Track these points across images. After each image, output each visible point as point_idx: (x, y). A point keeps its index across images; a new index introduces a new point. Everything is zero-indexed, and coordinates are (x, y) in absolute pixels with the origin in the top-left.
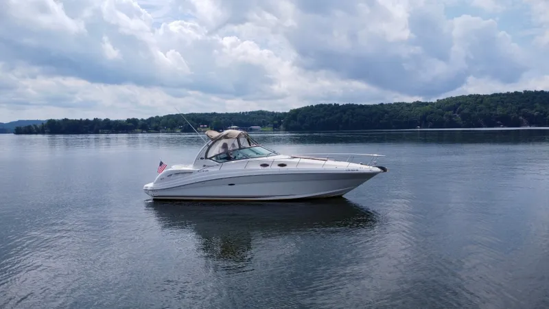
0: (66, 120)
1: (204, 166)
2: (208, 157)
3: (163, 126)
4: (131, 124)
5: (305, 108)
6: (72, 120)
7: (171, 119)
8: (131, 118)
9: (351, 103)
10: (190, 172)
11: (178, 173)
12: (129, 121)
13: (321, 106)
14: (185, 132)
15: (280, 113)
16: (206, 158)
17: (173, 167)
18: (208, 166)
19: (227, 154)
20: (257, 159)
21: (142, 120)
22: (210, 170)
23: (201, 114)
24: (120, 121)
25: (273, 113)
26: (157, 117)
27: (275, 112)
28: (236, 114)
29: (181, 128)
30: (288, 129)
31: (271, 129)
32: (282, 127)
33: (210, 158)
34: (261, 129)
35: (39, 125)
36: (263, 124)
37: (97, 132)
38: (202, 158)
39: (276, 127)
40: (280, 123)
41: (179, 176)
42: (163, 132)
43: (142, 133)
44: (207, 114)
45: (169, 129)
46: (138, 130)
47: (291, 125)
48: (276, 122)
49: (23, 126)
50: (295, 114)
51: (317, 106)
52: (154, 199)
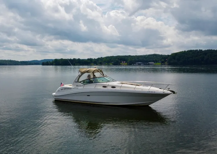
0: (62, 59)
1: (77, 86)
2: (79, 81)
3: (104, 62)
4: (89, 61)
5: (181, 52)
6: (64, 59)
7: (108, 59)
8: (89, 58)
9: (210, 49)
10: (70, 88)
11: (66, 88)
12: (88, 59)
13: (191, 51)
14: (114, 65)
15: (165, 55)
16: (78, 82)
17: (65, 85)
18: (79, 86)
19: (90, 80)
20: (101, 83)
21: (95, 59)
22: (79, 88)
23: (123, 56)
24: (84, 59)
25: (162, 55)
26: (102, 58)
27: (163, 55)
28: (141, 56)
29: (112, 63)
30: (169, 64)
31: (160, 64)
32: (166, 63)
33: (80, 82)
34: (155, 64)
35: (51, 62)
36: (156, 61)
37: (74, 65)
38: (76, 82)
39: (163, 63)
40: (165, 61)
41: (66, 90)
42: (104, 65)
43: (94, 65)
44: (126, 56)
45: (107, 64)
46: (93, 64)
47: (172, 62)
48: (163, 60)
49: (45, 62)
50: (175, 55)
51: (188, 51)
52: (55, 100)
